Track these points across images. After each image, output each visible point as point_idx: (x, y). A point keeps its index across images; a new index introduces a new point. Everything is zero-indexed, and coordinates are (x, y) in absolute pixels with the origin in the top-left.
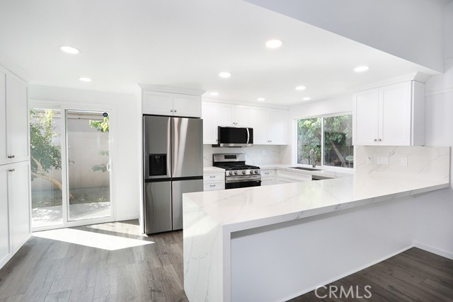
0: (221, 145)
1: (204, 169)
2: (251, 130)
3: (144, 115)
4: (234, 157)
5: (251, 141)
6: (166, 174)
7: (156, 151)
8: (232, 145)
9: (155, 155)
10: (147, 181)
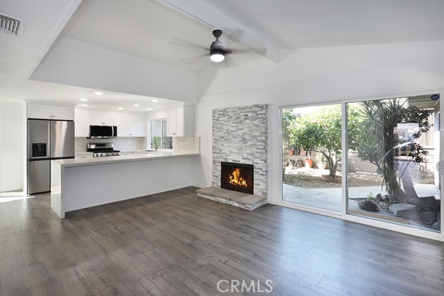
0: (92, 137)
1: (76, 153)
2: (115, 128)
3: (28, 119)
4: (104, 145)
5: (115, 135)
6: (45, 155)
7: (39, 141)
8: (100, 137)
9: (37, 144)
10: (30, 160)
